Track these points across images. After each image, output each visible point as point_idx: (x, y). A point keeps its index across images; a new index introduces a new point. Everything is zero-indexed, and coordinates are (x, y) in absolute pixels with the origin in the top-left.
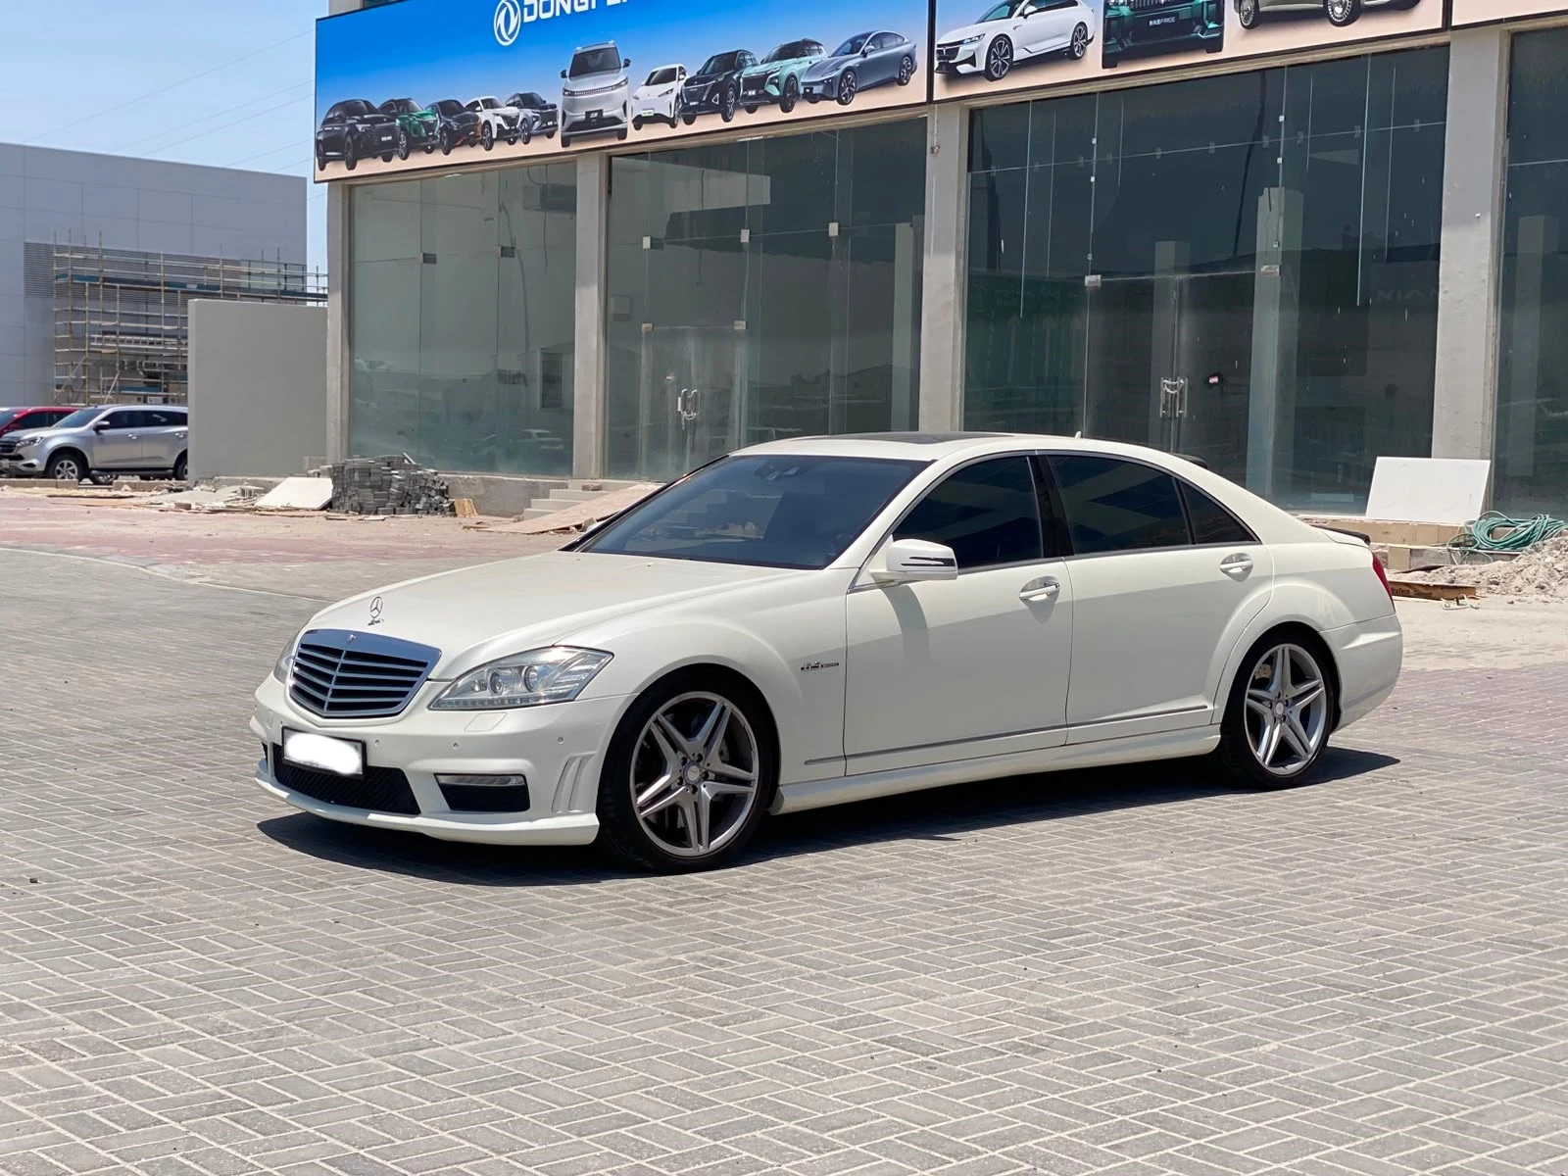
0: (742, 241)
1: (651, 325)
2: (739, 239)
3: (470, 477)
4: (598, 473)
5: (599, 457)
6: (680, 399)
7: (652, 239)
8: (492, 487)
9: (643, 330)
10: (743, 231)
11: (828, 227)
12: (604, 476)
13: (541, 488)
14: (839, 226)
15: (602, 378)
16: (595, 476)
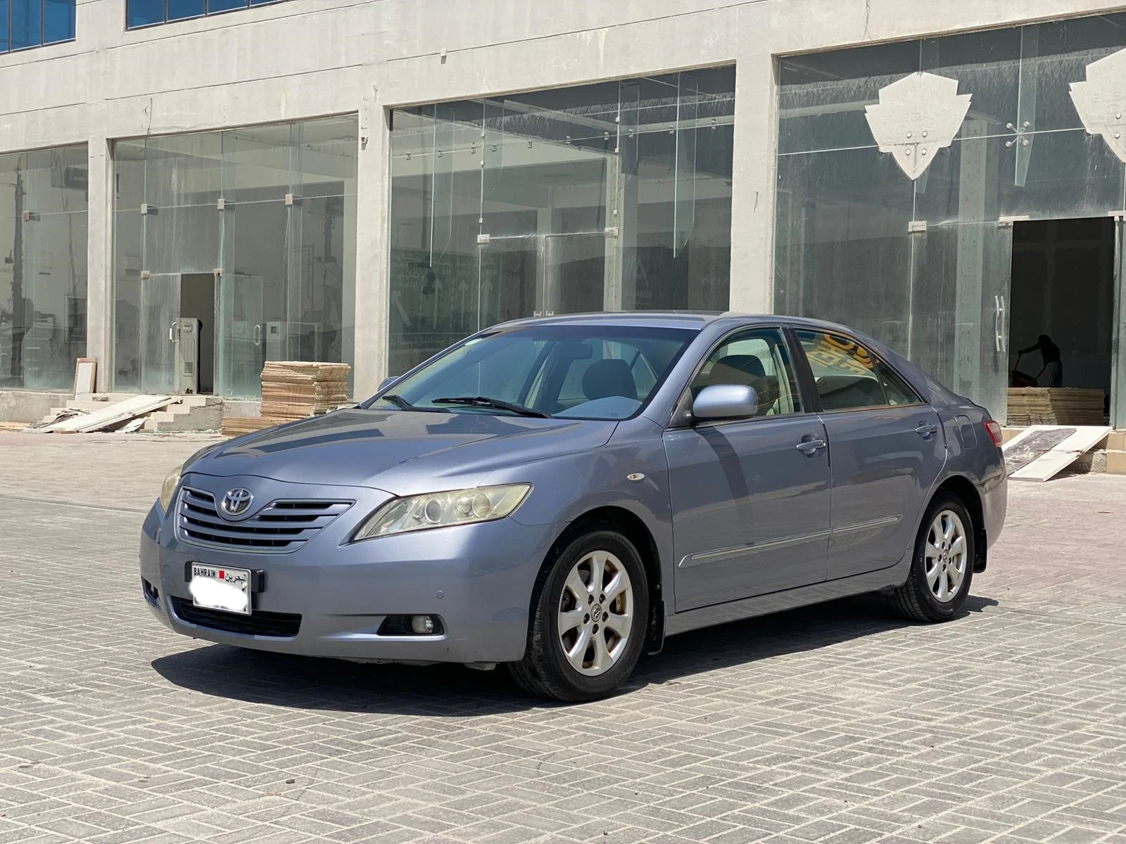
0: (219, 208)
1: (147, 272)
2: (217, 206)
3: (5, 392)
4: (107, 388)
5: (107, 377)
6: (171, 330)
7: (148, 206)
8: (22, 400)
9: (142, 277)
10: (219, 200)
11: (285, 198)
12: (110, 390)
13: (61, 399)
14: (293, 197)
15: (109, 314)
16: (104, 391)
